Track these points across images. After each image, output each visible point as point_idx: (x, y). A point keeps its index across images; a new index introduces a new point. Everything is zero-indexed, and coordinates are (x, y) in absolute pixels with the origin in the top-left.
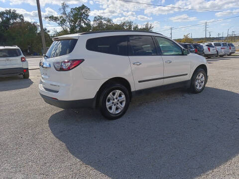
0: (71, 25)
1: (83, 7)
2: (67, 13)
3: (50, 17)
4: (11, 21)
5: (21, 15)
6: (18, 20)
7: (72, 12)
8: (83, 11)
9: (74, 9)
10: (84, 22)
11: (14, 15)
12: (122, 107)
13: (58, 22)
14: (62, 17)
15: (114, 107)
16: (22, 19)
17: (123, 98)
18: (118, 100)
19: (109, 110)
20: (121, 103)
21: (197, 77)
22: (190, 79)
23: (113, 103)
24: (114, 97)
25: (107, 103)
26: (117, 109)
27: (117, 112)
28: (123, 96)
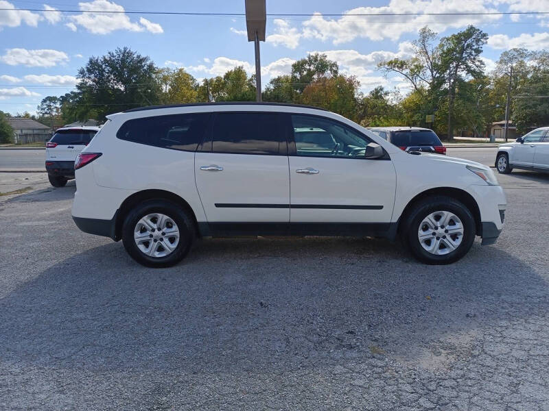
0: (434, 77)
1: (471, 32)
2: (429, 49)
3: (390, 63)
4: (315, 76)
5: (335, 65)
6: (328, 74)
7: (442, 46)
8: (469, 41)
9: (448, 39)
10: (467, 66)
11: (322, 66)
12: (170, 247)
13: (404, 72)
14: (416, 59)
15: (153, 245)
16: (336, 72)
17: (175, 230)
18: (164, 234)
19: (142, 248)
20: (172, 240)
21: (426, 220)
22: (395, 220)
23: (151, 236)
24: (155, 226)
25: (137, 234)
26: (161, 249)
27: (157, 255)
28: (175, 228)
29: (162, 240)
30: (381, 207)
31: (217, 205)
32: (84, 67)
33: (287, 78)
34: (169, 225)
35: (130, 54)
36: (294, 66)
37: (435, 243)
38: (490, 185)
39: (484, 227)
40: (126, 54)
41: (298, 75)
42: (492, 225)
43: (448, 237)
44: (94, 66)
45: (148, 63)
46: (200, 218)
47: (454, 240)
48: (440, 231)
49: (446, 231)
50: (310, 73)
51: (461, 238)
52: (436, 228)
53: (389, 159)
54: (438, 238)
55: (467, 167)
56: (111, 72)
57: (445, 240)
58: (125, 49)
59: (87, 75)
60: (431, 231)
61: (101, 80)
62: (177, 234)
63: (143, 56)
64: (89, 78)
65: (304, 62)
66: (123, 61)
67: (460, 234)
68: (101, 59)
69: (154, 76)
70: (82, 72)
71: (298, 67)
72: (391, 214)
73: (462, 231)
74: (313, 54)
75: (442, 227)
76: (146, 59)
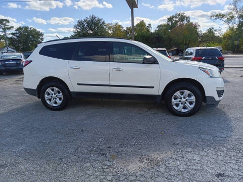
0: (240, 22)
2: (238, 8)
3: (217, 15)
4: (179, 23)
5: (189, 17)
6: (185, 22)
11: (183, 18)
12: (59, 102)
13: (224, 20)
14: (231, 13)
15: (53, 101)
16: (189, 21)
17: (61, 95)
18: (57, 96)
19: (48, 102)
20: (60, 99)
21: (176, 94)
22: (160, 94)
23: (52, 97)
24: (53, 93)
25: (46, 96)
26: (56, 103)
27: (54, 105)
28: (61, 94)
29: (56, 99)
30: (153, 87)
31: (78, 84)
32: (76, 24)
33: (165, 25)
34: (59, 93)
35: (95, 18)
36: (168, 19)
37: (181, 106)
38: (211, 77)
39: (207, 99)
40: (93, 18)
41: (170, 23)
42: (212, 98)
43: (188, 103)
44: (80, 24)
45: (102, 21)
46: (71, 90)
47: (191, 105)
48: (184, 100)
49: (186, 100)
50: (176, 22)
51: (194, 104)
52: (181, 98)
53: (158, 64)
54: (182, 104)
55: (199, 68)
56: (87, 26)
57: (186, 105)
58: (93, 16)
60: (178, 100)
61: (83, 29)
62: (62, 96)
63: (100, 18)
64: (78, 28)
65: (173, 17)
66: (92, 21)
67: (194, 102)
68: (83, 20)
69: (105, 27)
70: (75, 26)
71: (170, 19)
72: (158, 90)
73: (194, 100)
74: (178, 13)
75: (184, 98)
76: (101, 19)
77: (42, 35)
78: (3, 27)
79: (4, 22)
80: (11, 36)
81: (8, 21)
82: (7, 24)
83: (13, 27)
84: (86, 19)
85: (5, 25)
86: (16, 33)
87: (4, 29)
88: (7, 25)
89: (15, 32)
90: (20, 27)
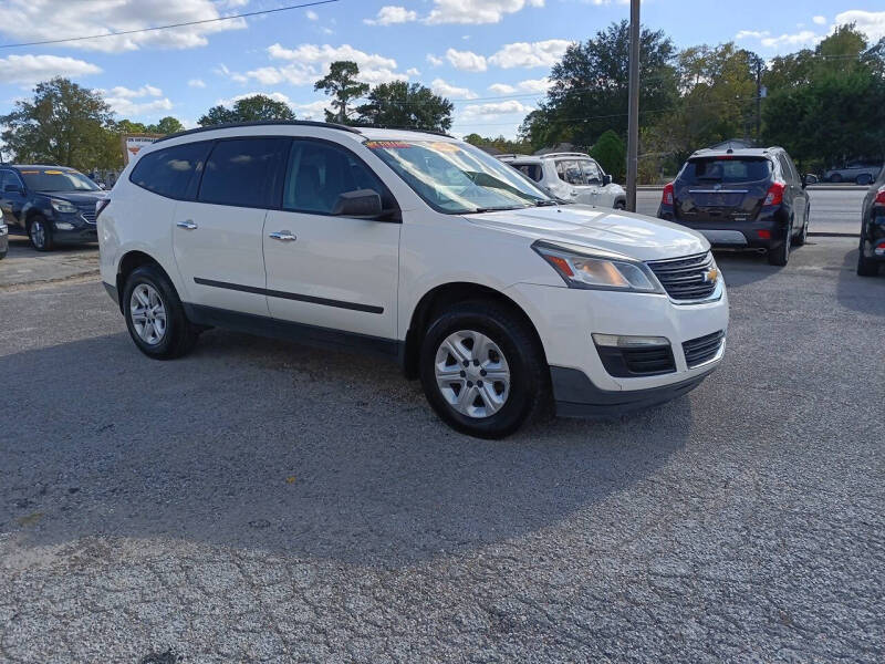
21: (447, 343)
22: (403, 337)
30: (379, 310)
31: (198, 281)
32: (560, 61)
37: (467, 392)
45: (661, 41)
47: (497, 394)
48: (474, 370)
49: (483, 372)
51: (506, 391)
52: (466, 363)
53: (400, 221)
54: (470, 384)
55: (536, 244)
56: (600, 65)
57: (481, 390)
58: (624, 22)
59: (565, 75)
60: (458, 368)
63: (653, 30)
64: (566, 78)
66: (620, 43)
67: (505, 383)
68: (585, 44)
70: (558, 71)
72: (395, 325)
73: (507, 376)
75: (476, 362)
76: (657, 35)
77: (446, 108)
78: (340, 88)
79: (344, 73)
80: (356, 116)
81: (352, 68)
82: (352, 78)
83: (365, 87)
84: (595, 39)
85: (346, 81)
86: (371, 107)
87: (343, 95)
88: (352, 83)
89: (369, 103)
90: (383, 86)
